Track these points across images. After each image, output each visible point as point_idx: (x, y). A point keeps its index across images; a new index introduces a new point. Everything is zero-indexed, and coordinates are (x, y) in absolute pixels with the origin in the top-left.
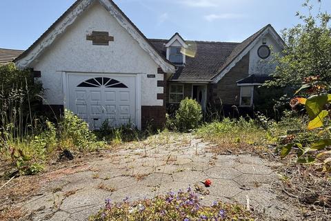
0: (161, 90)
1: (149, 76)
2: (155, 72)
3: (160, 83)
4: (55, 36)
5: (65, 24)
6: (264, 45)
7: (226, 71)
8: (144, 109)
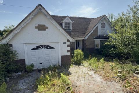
0: (69, 48)
1: (64, 43)
2: (66, 41)
3: (68, 46)
4: (21, 28)
5: (26, 22)
6: (103, 23)
7: (89, 34)
8: (62, 57)
